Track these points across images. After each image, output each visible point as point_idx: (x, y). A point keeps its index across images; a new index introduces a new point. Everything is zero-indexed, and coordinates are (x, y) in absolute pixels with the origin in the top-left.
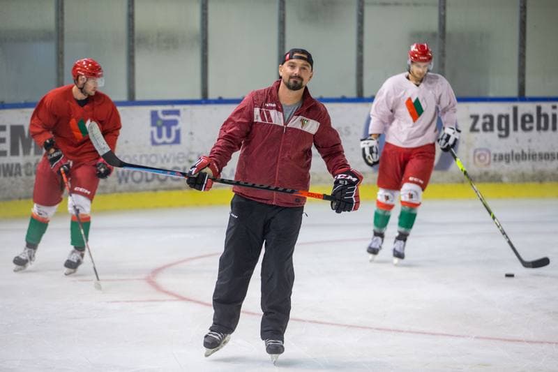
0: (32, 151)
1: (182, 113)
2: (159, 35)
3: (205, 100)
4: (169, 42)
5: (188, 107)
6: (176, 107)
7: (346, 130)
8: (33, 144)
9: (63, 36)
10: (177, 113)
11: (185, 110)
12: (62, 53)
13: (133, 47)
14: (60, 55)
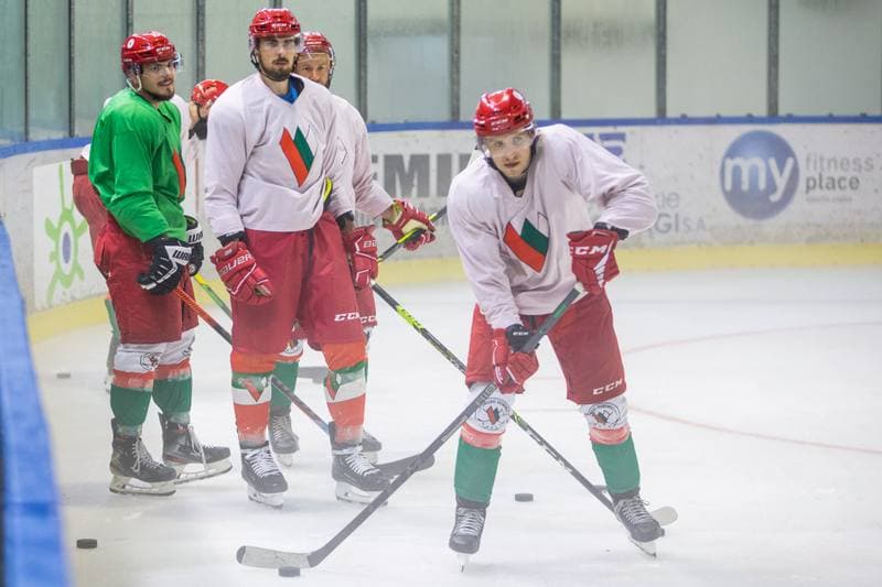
0: (415, 191)
1: (628, 137)
2: (595, 25)
3: (661, 118)
4: (610, 35)
5: (637, 129)
6: (621, 129)
7: (867, 163)
8: (415, 182)
9: (459, 28)
10: (621, 137)
11: (632, 133)
12: (458, 52)
13: (559, 43)
14: (455, 55)
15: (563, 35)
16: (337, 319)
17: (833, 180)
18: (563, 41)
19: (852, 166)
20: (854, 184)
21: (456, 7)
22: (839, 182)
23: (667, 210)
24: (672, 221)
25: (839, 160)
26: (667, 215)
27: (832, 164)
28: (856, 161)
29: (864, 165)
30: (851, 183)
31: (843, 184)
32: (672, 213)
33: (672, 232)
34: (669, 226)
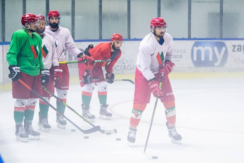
3: (129, 39)
9: (74, 14)
12: (74, 21)
13: (101, 18)
14: (73, 22)
15: (102, 16)
16: (167, 95)
17: (175, 55)
18: (102, 18)
19: (180, 52)
20: (181, 56)
21: (73, 9)
22: (177, 56)
23: (131, 64)
24: (132, 67)
25: (177, 50)
26: (131, 65)
27: (175, 51)
28: (181, 50)
29: (183, 52)
30: (180, 56)
31: (178, 56)
32: (132, 65)
33: (132, 70)
34: (131, 68)
